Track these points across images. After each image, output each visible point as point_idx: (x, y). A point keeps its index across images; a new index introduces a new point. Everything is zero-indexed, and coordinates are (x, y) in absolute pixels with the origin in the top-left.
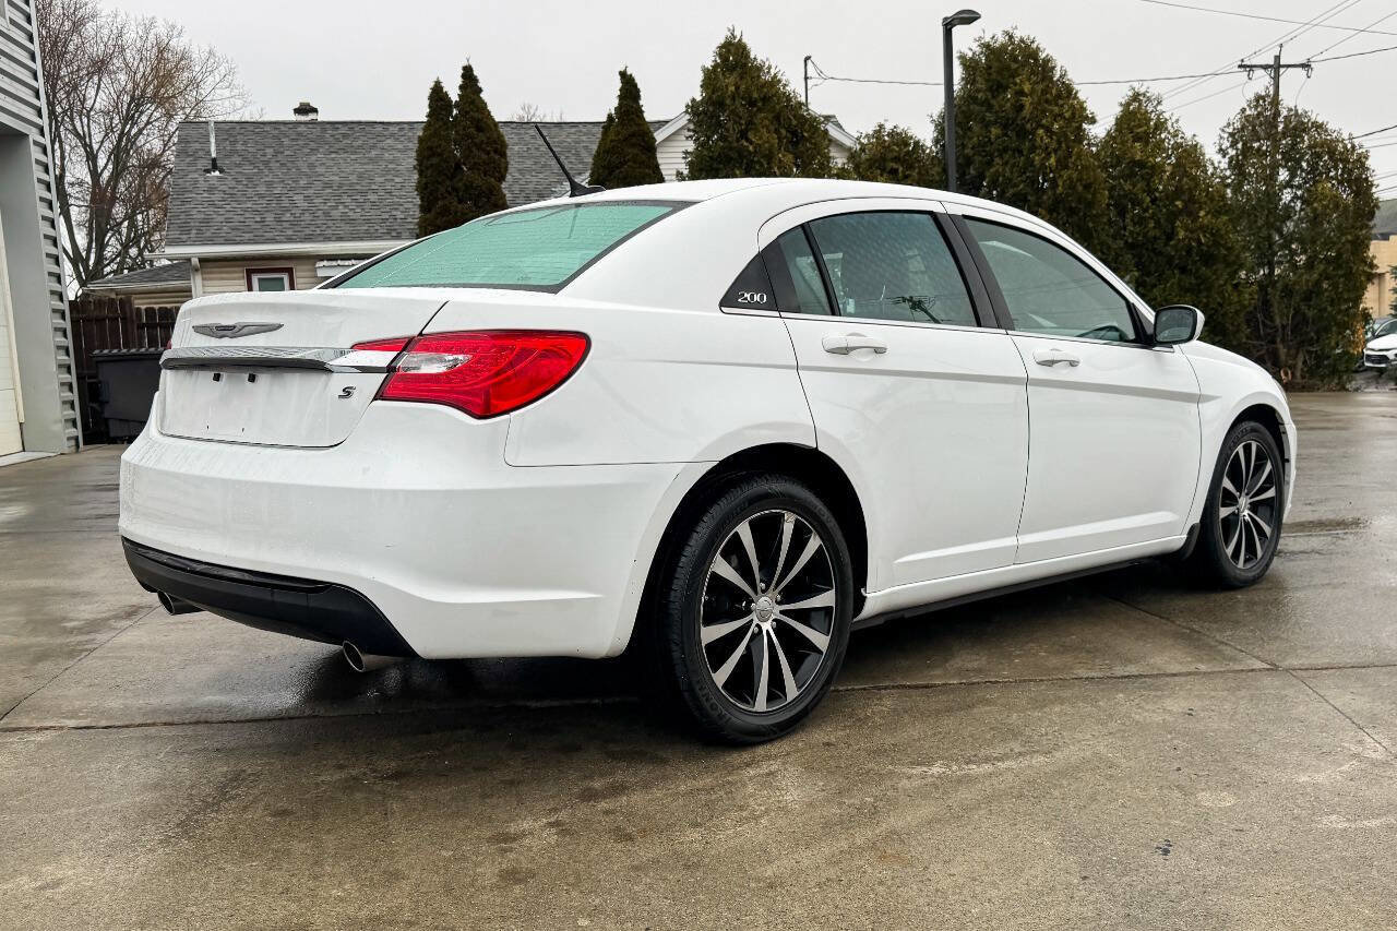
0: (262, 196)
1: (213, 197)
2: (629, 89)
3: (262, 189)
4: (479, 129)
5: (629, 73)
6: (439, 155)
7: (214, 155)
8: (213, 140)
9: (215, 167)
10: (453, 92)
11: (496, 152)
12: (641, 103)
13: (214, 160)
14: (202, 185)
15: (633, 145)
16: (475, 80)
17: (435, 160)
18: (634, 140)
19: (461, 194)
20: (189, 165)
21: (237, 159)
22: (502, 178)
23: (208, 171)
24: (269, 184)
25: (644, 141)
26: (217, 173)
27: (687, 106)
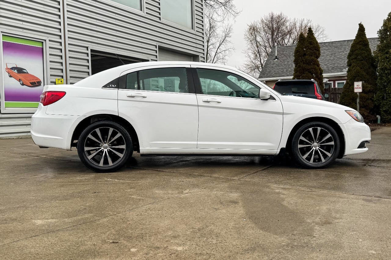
0: (285, 65)
1: (273, 66)
2: (362, 29)
3: (286, 63)
4: (311, 44)
5: (362, 24)
6: (299, 52)
7: (276, 55)
8: (276, 52)
9: (276, 58)
10: (306, 35)
11: (316, 50)
12: (365, 32)
13: (276, 56)
14: (272, 63)
15: (360, 45)
16: (312, 31)
17: (298, 53)
18: (361, 43)
19: (304, 62)
20: (271, 58)
21: (283, 56)
22: (318, 57)
23: (274, 59)
24: (288, 62)
25: (364, 43)
26: (277, 59)
27: (378, 32)
